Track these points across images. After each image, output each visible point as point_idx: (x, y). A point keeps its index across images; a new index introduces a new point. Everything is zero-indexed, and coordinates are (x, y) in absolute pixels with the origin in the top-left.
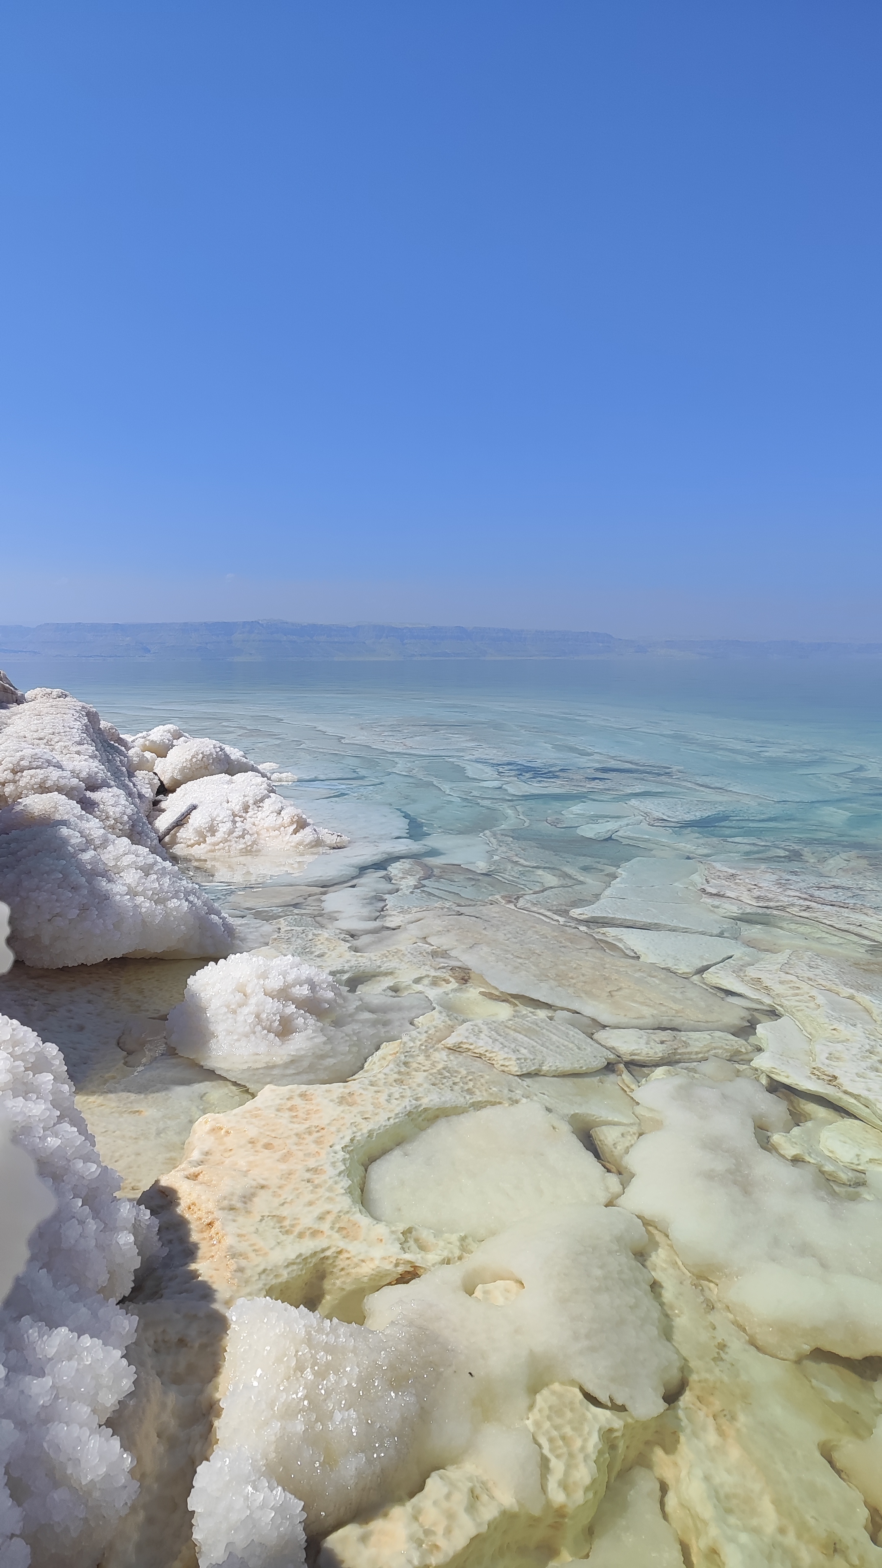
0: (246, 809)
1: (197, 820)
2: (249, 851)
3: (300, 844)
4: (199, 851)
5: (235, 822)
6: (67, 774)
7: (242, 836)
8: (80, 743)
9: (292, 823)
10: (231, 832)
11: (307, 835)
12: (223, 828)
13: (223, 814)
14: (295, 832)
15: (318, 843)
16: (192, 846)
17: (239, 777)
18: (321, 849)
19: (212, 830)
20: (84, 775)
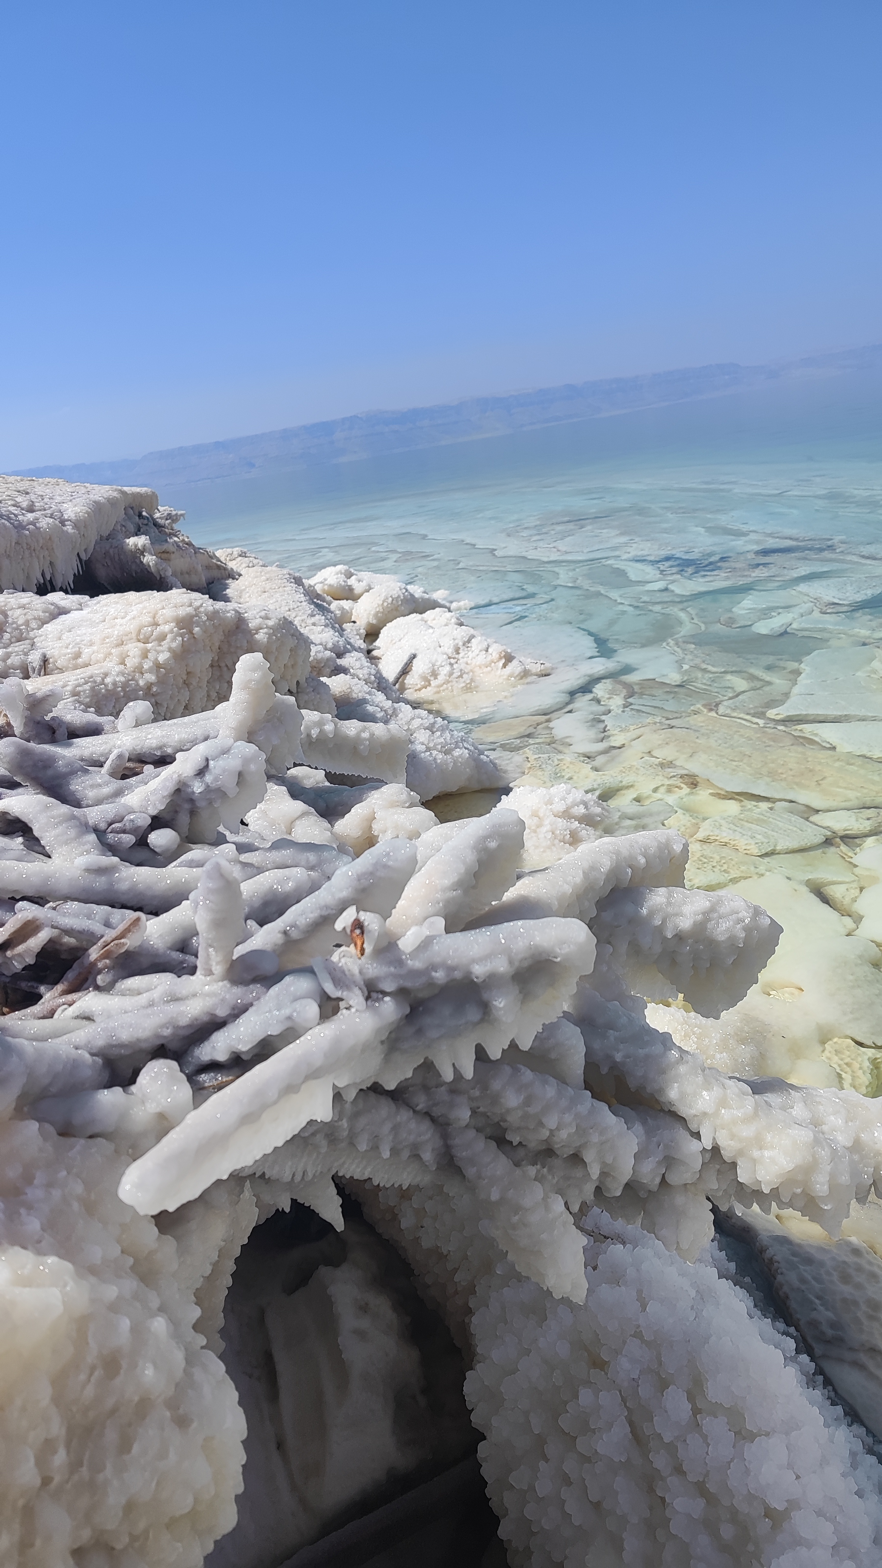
0: (457, 651)
1: (419, 667)
2: (469, 688)
3: (511, 676)
4: (426, 694)
5: (451, 665)
6: (320, 648)
7: (461, 676)
8: (313, 615)
9: (501, 658)
10: (451, 674)
11: (514, 667)
12: (445, 671)
13: (441, 659)
14: (504, 666)
15: (526, 673)
16: (420, 690)
17: (429, 614)
18: (529, 679)
19: (435, 674)
20: (330, 645)
